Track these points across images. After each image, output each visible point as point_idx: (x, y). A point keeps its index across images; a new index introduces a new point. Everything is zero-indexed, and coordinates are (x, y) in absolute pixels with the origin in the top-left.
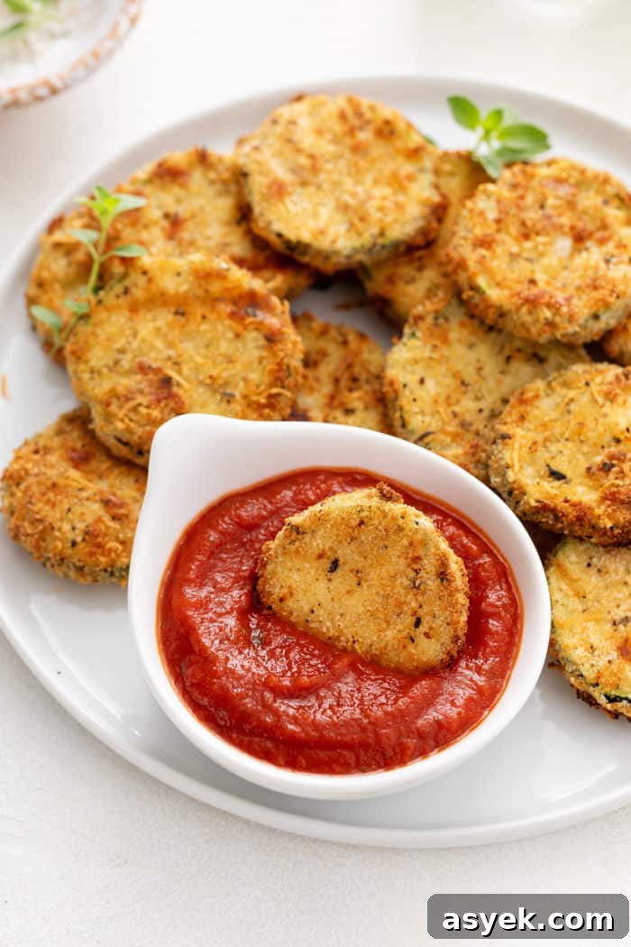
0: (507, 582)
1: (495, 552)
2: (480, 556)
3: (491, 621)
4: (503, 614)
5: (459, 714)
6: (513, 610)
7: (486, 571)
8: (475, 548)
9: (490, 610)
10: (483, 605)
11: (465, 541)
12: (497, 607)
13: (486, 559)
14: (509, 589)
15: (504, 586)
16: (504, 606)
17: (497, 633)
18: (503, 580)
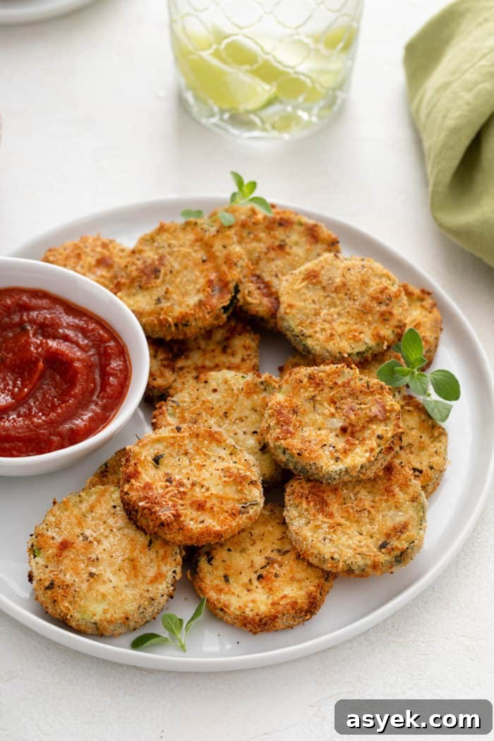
0: (124, 358)
1: (119, 340)
2: (109, 341)
3: (111, 379)
4: (119, 375)
5: (85, 425)
6: (125, 373)
7: (111, 349)
8: (106, 336)
9: (111, 371)
10: (108, 368)
11: (101, 332)
12: (116, 370)
13: (112, 344)
14: (125, 361)
15: (122, 359)
16: (120, 370)
17: (113, 385)
18: (122, 356)
